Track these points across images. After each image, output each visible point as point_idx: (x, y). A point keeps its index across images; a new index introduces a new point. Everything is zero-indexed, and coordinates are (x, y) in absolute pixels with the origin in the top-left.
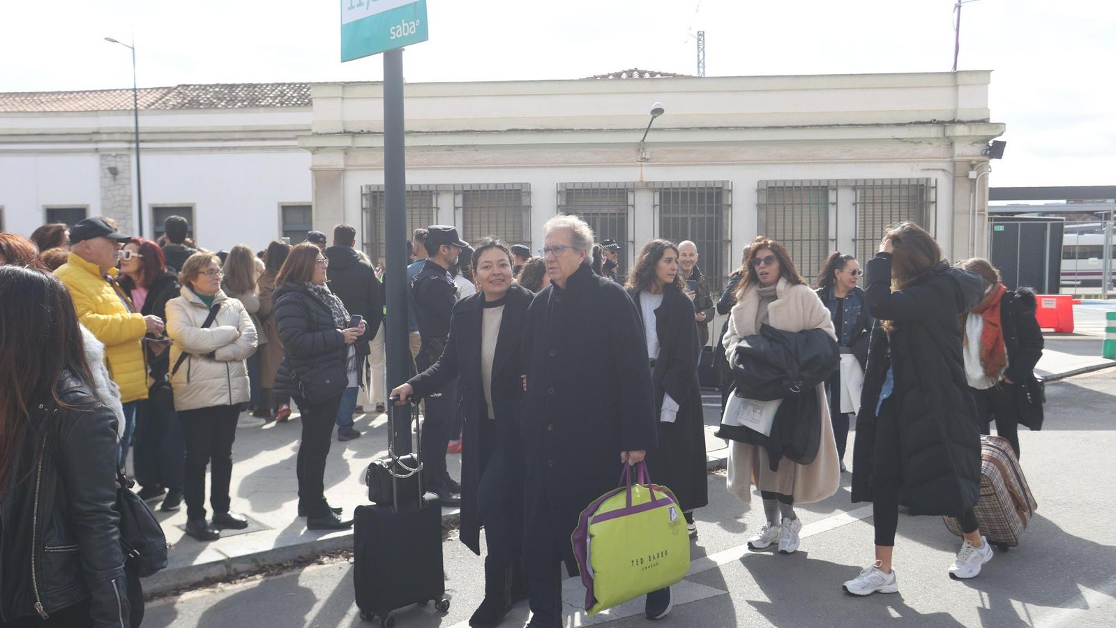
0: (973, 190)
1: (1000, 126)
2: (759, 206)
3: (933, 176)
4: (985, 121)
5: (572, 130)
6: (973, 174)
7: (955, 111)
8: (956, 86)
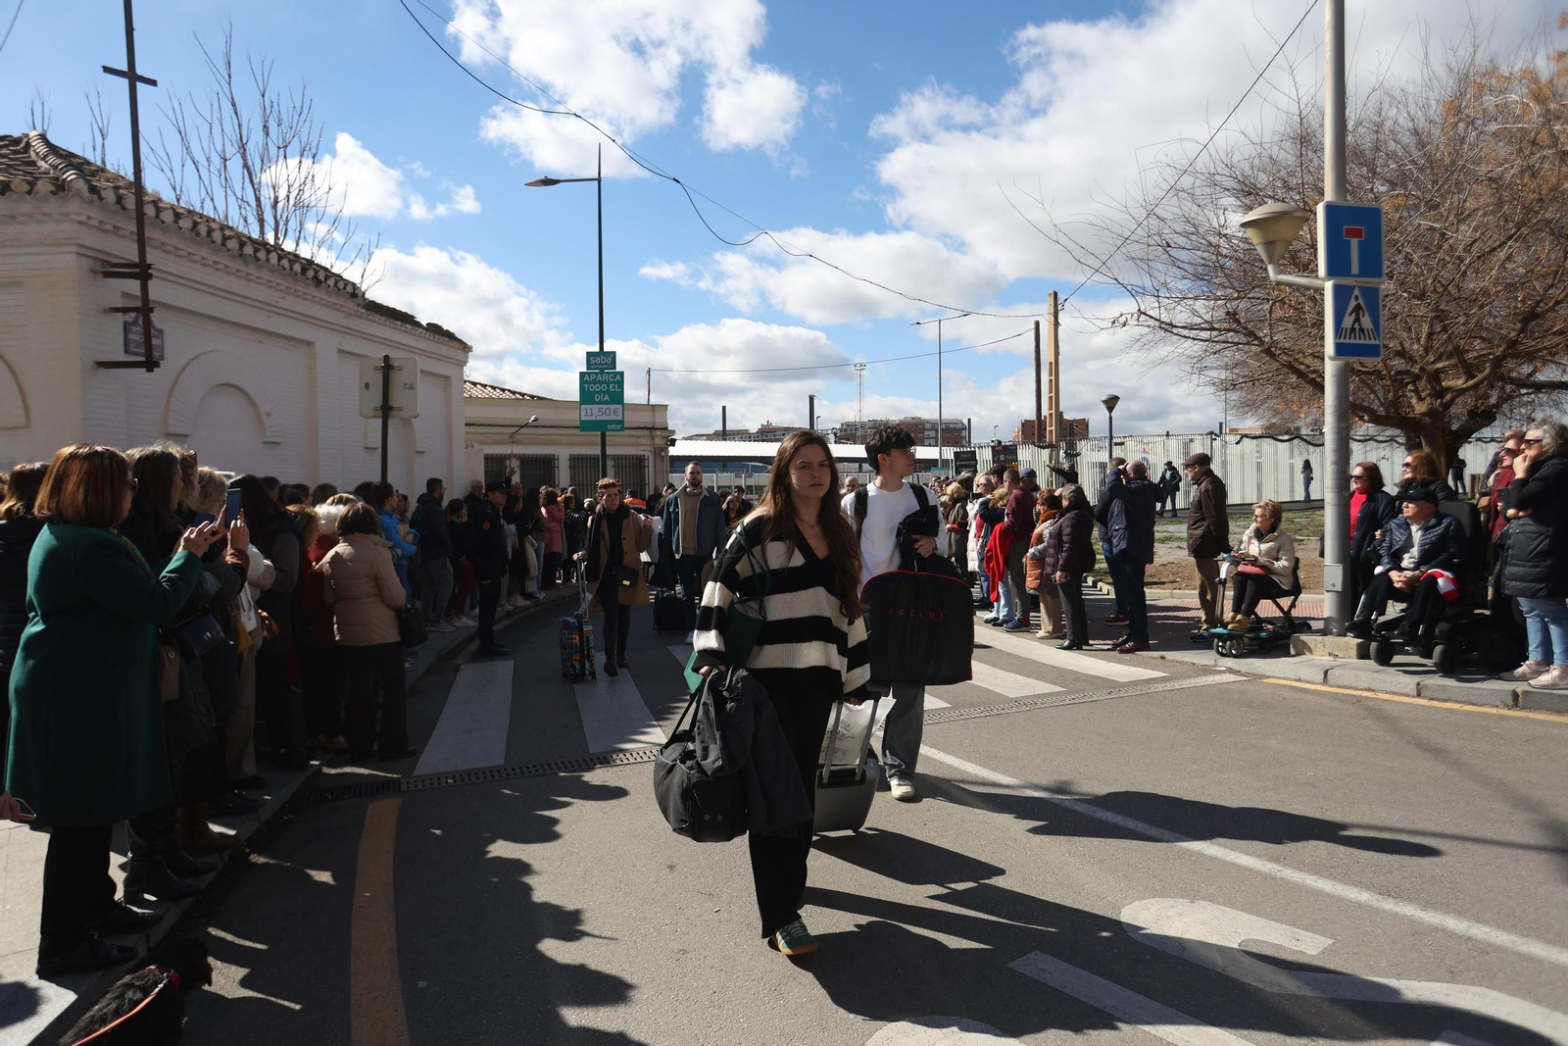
0: (663, 461)
1: (673, 432)
2: (570, 467)
3: (647, 454)
4: (667, 429)
5: (475, 425)
6: (663, 454)
7: (654, 423)
8: (654, 411)
